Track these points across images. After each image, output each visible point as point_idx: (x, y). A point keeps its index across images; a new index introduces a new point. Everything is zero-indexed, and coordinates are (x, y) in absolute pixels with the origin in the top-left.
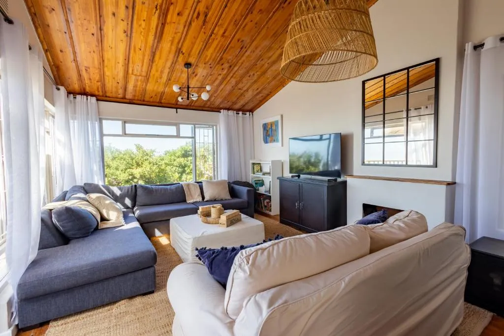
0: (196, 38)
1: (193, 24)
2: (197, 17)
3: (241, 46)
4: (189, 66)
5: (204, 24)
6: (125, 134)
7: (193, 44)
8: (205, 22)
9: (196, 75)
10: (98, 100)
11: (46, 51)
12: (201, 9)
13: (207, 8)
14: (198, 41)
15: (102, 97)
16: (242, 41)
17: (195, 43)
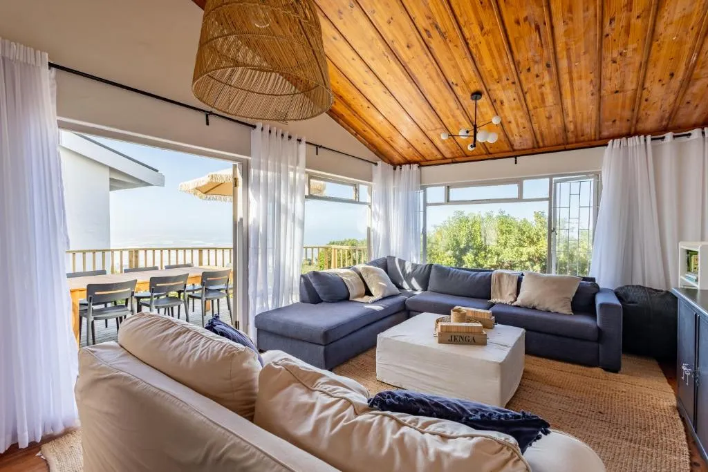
0: (452, 58)
1: (433, 45)
2: (430, 36)
3: (533, 26)
4: (479, 96)
5: (445, 38)
6: (448, 201)
7: (456, 66)
8: (443, 35)
9: (502, 103)
10: (420, 166)
11: (355, 135)
12: (424, 25)
13: (429, 18)
14: (459, 61)
15: (422, 162)
16: (526, 19)
17: (457, 64)
